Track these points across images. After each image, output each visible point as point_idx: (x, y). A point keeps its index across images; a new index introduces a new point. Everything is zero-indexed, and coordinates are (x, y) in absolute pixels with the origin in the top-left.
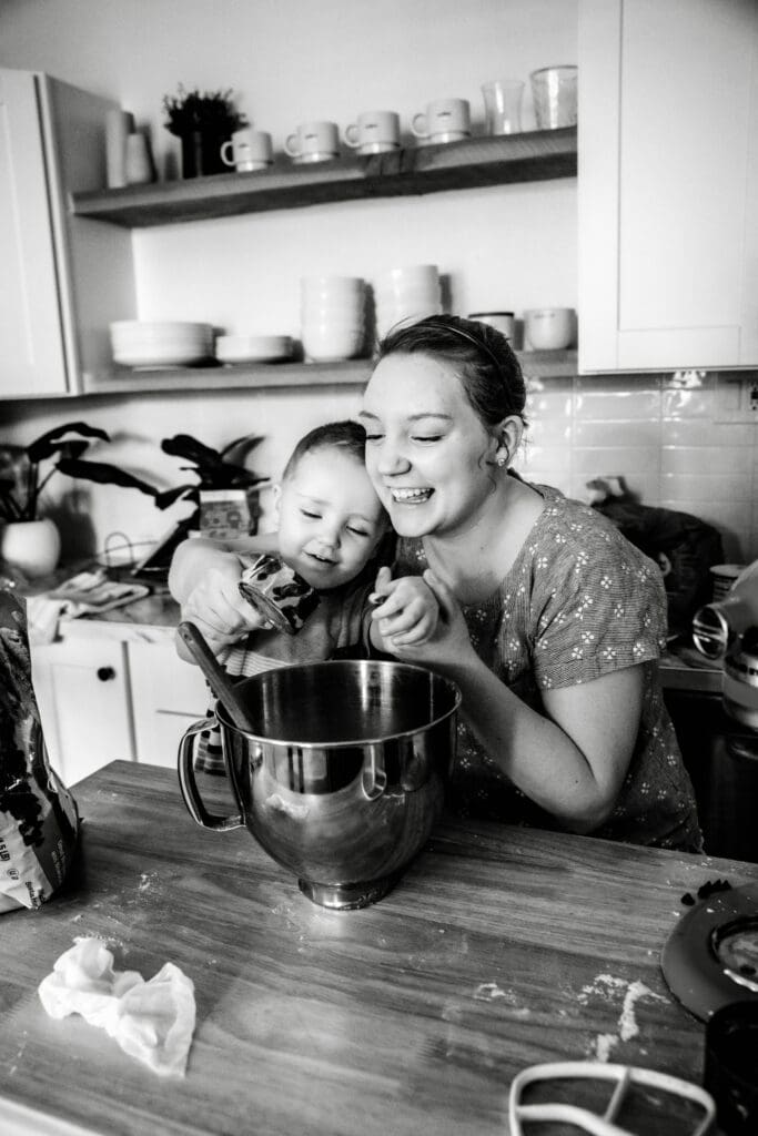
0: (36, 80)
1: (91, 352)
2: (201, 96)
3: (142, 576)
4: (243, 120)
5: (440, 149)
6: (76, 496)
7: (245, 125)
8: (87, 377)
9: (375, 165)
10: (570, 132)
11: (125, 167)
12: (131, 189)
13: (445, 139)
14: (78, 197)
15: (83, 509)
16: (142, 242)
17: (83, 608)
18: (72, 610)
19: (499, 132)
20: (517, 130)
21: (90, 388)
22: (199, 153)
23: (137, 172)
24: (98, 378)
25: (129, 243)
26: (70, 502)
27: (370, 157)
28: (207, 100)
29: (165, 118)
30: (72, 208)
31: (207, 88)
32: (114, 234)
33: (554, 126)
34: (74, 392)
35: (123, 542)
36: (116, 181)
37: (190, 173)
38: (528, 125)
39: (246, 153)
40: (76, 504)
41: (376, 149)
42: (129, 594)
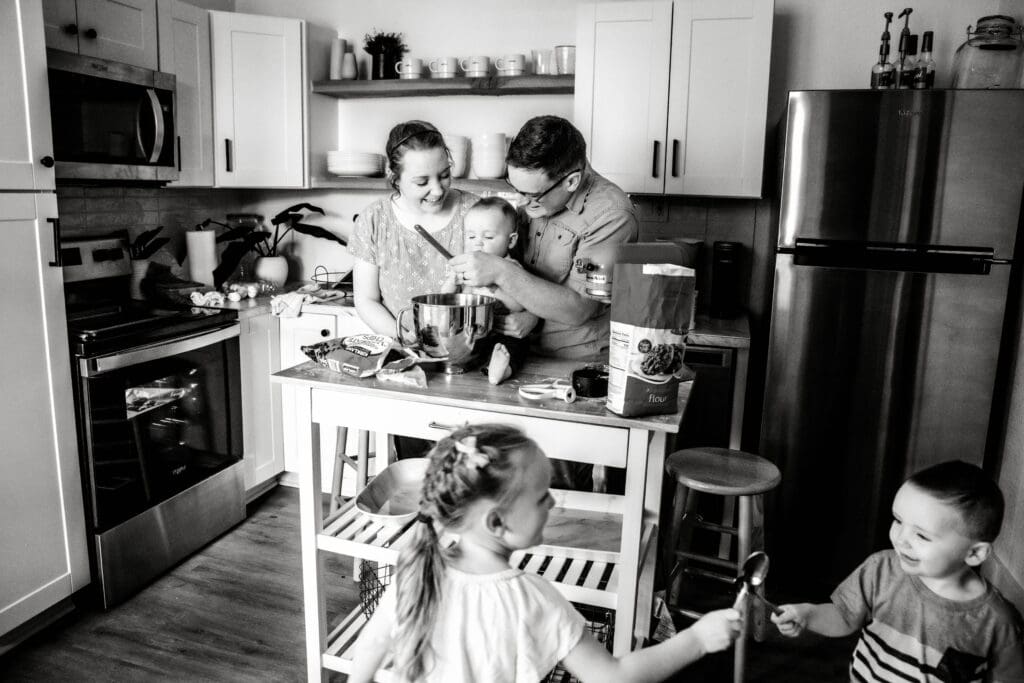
0: (301, 24)
1: (316, 167)
2: (385, 35)
3: (339, 287)
4: (406, 48)
5: (509, 79)
6: (293, 245)
7: (407, 51)
8: (313, 179)
9: (476, 83)
10: (571, 77)
11: (342, 68)
12: (343, 81)
13: (512, 73)
14: (316, 84)
15: (296, 253)
16: (343, 105)
17: (315, 299)
18: (309, 299)
19: (539, 73)
20: (547, 73)
21: (314, 185)
22: (382, 64)
23: (349, 72)
24: (318, 181)
25: (337, 106)
26: (289, 249)
27: (474, 79)
28: (387, 37)
29: (364, 45)
30: (312, 89)
31: (388, 30)
32: (329, 101)
33: (565, 73)
34: (307, 187)
35: (323, 271)
36: (335, 76)
37: (376, 76)
38: (553, 71)
39: (409, 69)
40: (292, 251)
41: (477, 75)
42: (334, 295)
